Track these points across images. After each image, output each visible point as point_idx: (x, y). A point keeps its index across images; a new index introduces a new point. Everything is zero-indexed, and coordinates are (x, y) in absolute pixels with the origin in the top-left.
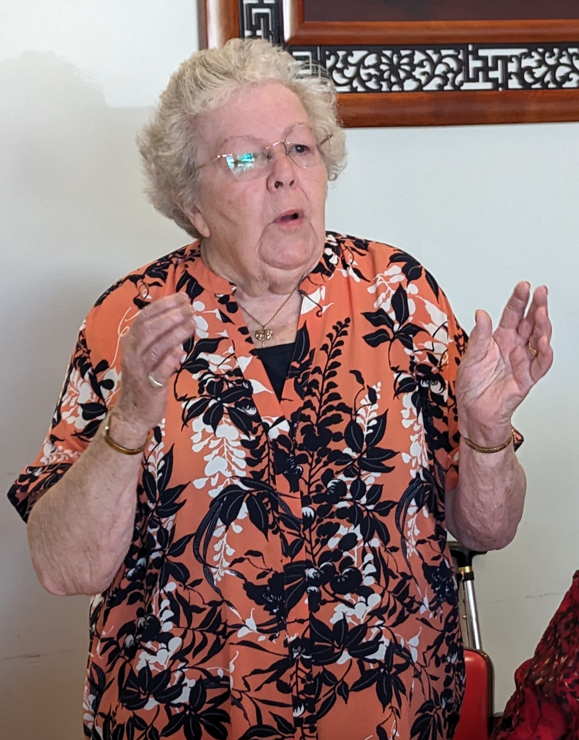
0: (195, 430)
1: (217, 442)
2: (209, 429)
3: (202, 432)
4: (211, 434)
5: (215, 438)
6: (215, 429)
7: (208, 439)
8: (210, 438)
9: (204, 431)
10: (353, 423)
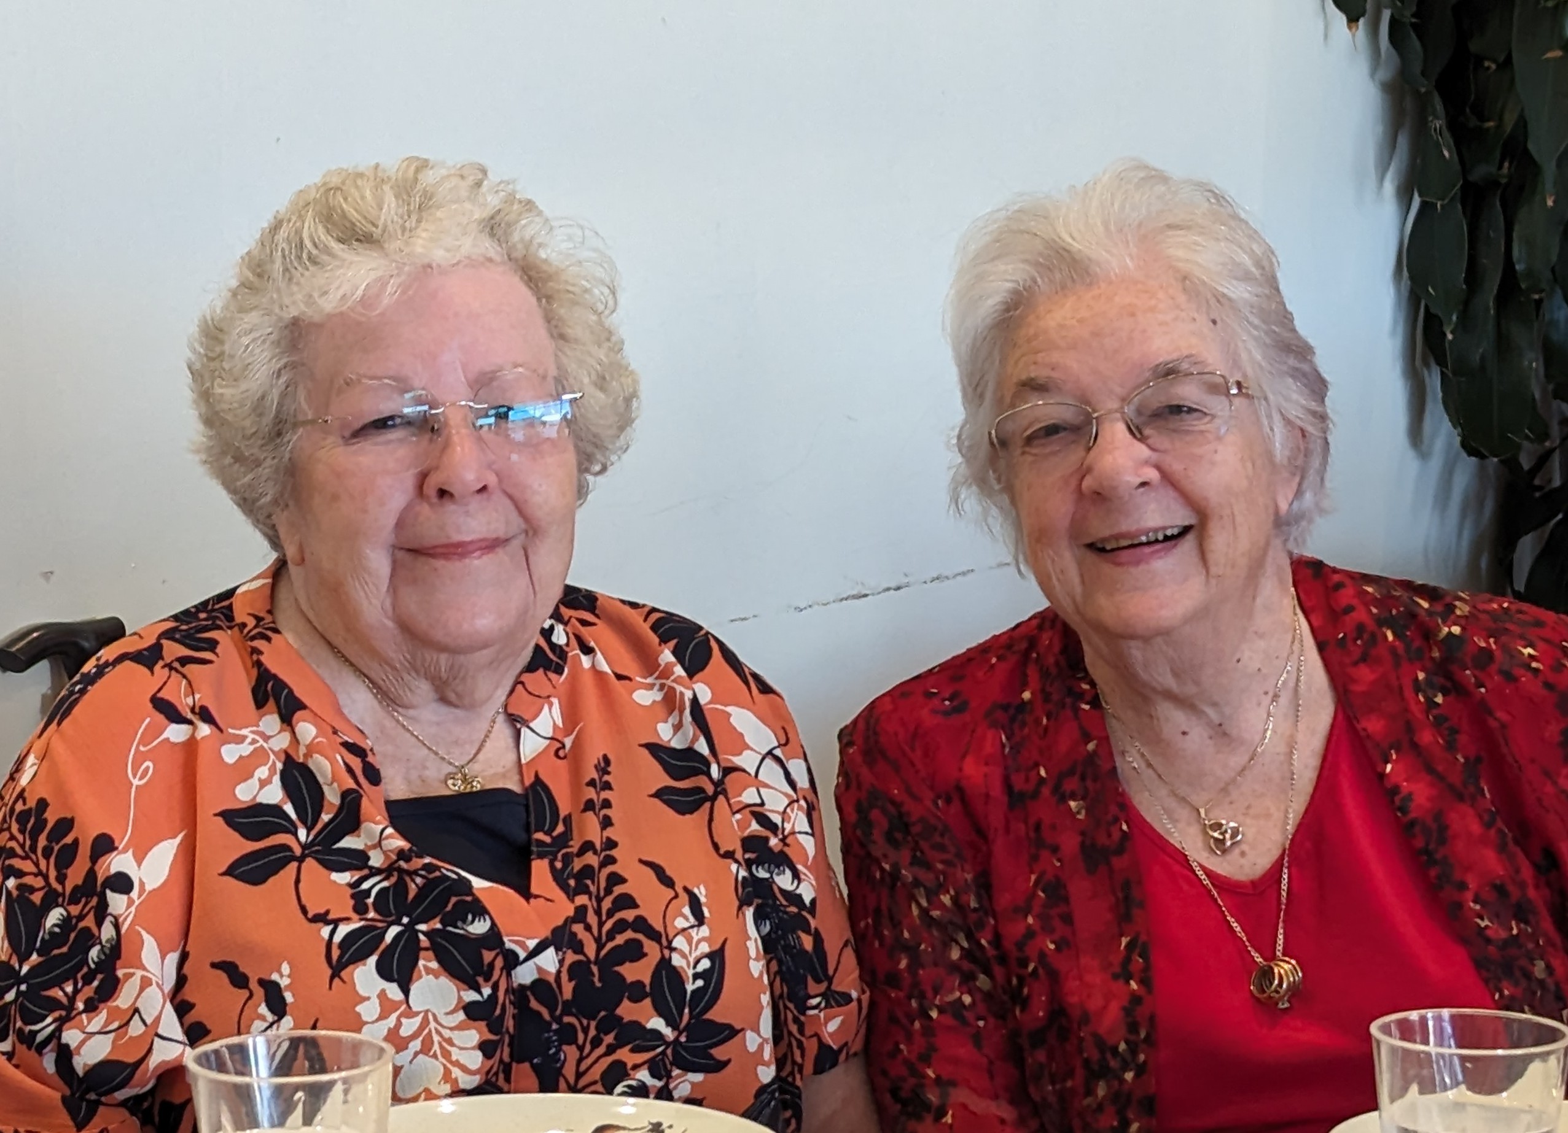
0: (362, 992)
1: (417, 1021)
2: (394, 991)
3: (379, 996)
4: (400, 1003)
5: (410, 1013)
6: (406, 992)
7: (394, 1017)
8: (398, 1013)
9: (382, 995)
10: (665, 964)
